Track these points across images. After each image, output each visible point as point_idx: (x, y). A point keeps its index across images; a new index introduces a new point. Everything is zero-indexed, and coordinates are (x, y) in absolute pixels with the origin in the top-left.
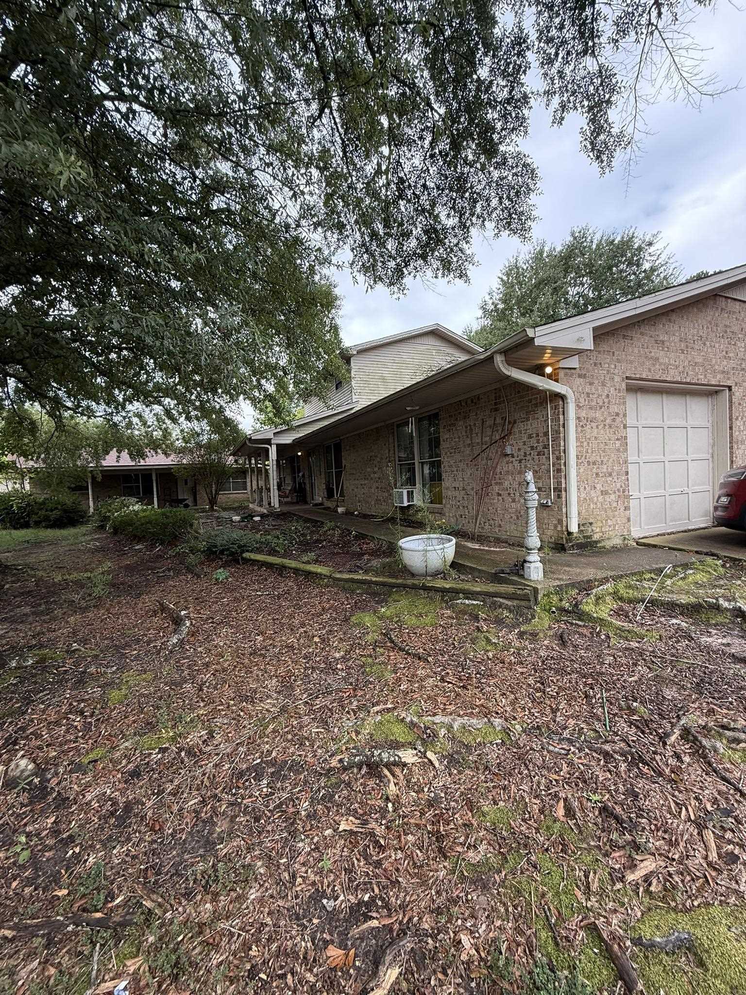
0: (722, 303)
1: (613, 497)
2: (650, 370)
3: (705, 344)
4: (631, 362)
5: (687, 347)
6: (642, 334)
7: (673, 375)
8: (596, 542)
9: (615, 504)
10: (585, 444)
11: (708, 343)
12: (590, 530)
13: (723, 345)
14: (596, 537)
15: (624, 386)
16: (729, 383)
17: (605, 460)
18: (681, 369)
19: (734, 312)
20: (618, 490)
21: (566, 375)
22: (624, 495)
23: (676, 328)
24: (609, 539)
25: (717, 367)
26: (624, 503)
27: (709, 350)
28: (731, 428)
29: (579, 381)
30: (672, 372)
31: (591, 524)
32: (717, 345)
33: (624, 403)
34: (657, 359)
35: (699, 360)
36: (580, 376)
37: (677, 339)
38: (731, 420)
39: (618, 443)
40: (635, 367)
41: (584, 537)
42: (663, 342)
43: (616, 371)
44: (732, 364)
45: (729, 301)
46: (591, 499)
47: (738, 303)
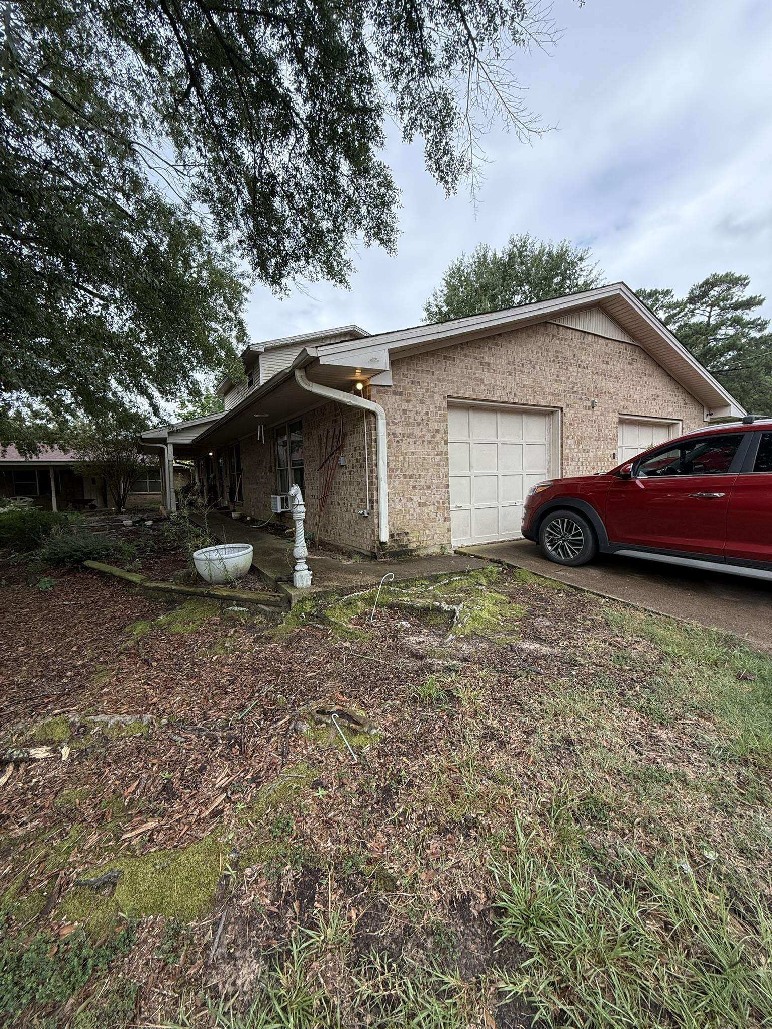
0: (554, 330)
1: (431, 508)
2: (474, 391)
3: (534, 368)
4: (453, 382)
5: (515, 369)
6: (465, 356)
7: (499, 396)
8: (412, 551)
9: (433, 516)
10: (401, 458)
11: (538, 367)
12: (405, 539)
13: (554, 368)
14: (412, 546)
15: (445, 404)
16: (560, 405)
17: (423, 474)
18: (508, 390)
19: (566, 340)
20: (438, 502)
21: (379, 392)
22: (444, 506)
23: (503, 351)
24: (425, 547)
25: (547, 390)
26: (444, 514)
27: (539, 373)
28: (562, 446)
29: (393, 398)
30: (498, 393)
31: (407, 534)
32: (547, 369)
33: (445, 421)
34: (482, 380)
35: (529, 382)
36: (395, 393)
37: (504, 362)
38: (562, 438)
39: (438, 459)
40: (458, 387)
41: (399, 546)
42: (489, 364)
43: (437, 390)
44: (563, 387)
45: (561, 328)
46: (407, 511)
47: (570, 331)
